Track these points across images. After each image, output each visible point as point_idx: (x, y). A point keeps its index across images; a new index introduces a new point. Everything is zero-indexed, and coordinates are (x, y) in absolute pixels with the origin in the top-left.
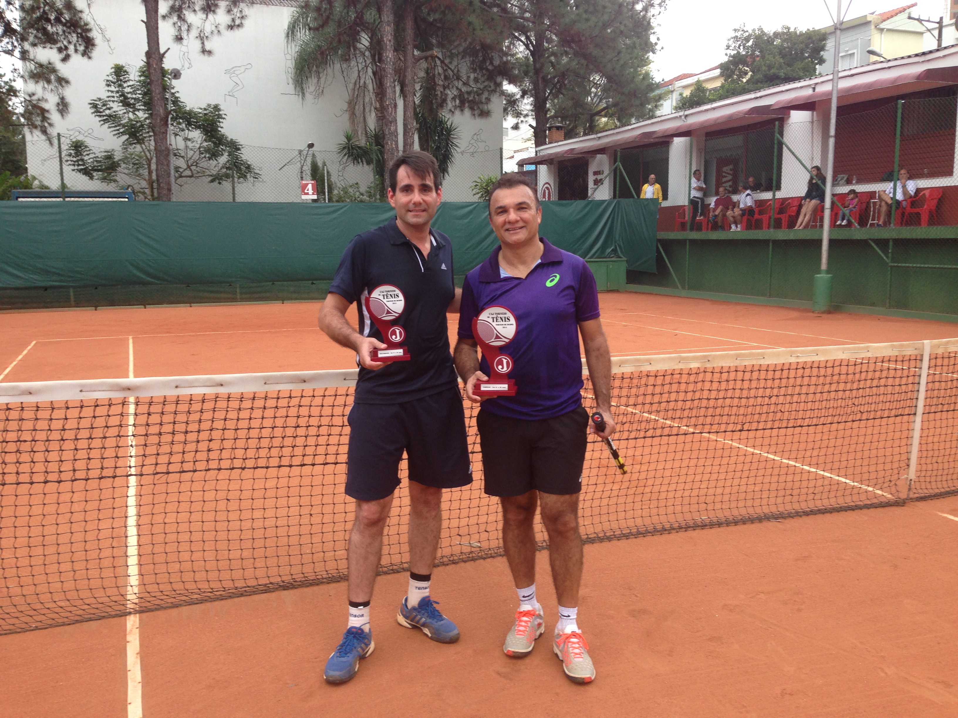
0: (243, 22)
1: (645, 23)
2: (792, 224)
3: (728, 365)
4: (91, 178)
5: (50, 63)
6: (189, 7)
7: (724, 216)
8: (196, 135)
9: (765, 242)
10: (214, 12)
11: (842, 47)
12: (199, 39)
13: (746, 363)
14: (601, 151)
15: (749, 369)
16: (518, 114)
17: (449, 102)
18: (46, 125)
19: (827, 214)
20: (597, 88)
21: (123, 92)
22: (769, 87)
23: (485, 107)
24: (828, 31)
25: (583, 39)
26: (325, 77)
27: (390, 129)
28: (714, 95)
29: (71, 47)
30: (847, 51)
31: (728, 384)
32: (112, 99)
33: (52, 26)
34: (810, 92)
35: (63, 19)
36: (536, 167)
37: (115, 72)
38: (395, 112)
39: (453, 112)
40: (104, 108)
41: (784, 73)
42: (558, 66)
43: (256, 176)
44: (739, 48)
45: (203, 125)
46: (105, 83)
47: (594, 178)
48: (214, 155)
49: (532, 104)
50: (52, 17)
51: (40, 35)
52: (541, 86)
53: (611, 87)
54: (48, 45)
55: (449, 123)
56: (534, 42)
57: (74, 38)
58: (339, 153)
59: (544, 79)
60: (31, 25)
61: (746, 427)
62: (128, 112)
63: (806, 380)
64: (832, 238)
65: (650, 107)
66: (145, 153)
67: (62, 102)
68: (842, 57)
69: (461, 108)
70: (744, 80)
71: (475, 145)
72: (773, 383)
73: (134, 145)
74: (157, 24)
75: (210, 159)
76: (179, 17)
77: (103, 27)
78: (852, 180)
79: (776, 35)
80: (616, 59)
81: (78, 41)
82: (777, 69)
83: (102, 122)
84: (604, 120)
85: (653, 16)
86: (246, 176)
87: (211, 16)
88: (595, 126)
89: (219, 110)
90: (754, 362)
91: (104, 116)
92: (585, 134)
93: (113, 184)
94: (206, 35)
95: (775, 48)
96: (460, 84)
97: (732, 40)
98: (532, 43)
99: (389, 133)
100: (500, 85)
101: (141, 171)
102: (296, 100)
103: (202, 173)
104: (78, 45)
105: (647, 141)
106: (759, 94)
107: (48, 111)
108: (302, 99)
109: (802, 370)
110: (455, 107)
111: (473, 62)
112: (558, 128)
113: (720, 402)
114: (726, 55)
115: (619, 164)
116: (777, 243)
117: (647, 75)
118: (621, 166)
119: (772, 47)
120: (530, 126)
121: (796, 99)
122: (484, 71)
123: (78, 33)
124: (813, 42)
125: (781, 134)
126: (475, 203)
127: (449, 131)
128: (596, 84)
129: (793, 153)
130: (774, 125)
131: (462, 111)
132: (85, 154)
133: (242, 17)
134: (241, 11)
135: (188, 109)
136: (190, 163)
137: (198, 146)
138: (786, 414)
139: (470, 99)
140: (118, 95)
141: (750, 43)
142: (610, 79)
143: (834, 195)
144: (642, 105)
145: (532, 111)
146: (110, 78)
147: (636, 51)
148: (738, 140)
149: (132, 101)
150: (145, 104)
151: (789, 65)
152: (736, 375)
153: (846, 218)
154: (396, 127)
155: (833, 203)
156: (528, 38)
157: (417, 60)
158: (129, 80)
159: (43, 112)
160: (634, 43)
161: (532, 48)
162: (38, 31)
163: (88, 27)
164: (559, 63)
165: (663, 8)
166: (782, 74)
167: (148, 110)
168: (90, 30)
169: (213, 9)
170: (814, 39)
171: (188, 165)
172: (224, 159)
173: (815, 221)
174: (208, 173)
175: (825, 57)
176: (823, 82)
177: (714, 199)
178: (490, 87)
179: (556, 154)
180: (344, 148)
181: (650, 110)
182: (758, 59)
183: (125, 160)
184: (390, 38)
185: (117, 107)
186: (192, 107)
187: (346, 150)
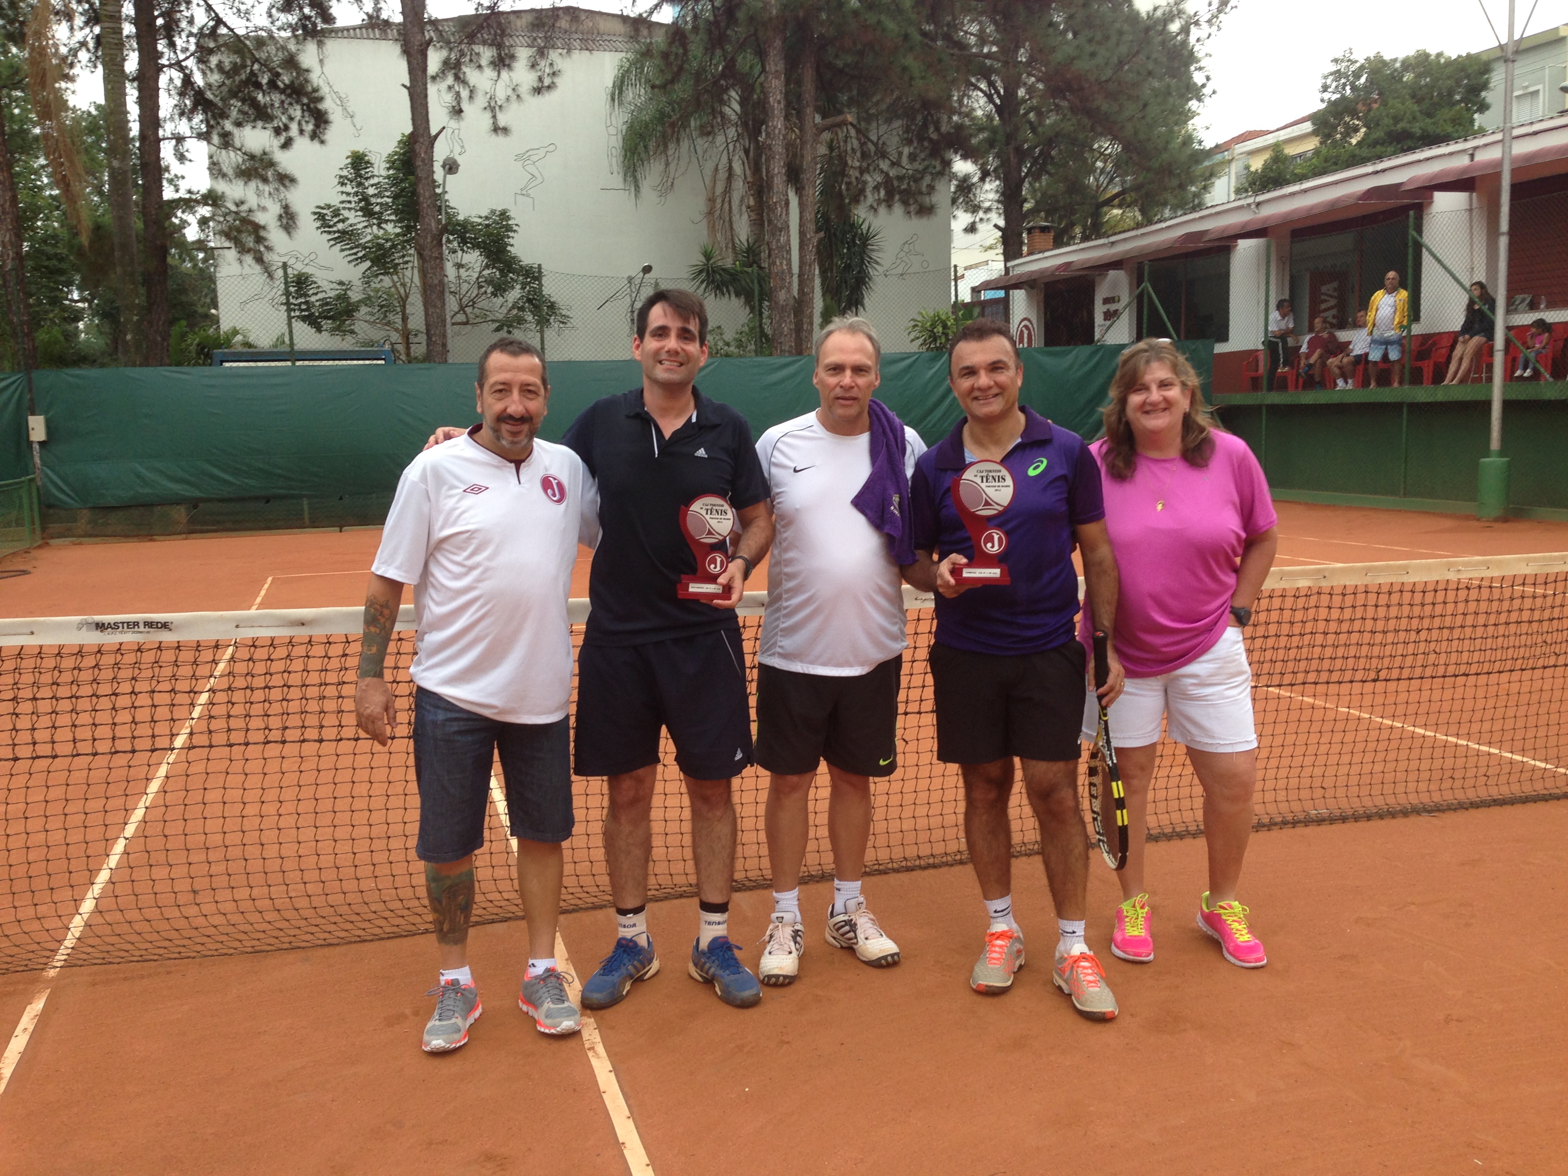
0: (556, 80)
1: (1186, 53)
2: (1439, 376)
3: (1353, 583)
4: (319, 330)
5: (265, 153)
6: (471, 60)
7: (1324, 365)
8: (474, 258)
9: (1397, 407)
10: (509, 66)
11: (1517, 82)
12: (489, 111)
13: (1381, 580)
14: (1117, 264)
15: (1385, 589)
16: (974, 208)
17: (868, 193)
18: (262, 249)
19: (1499, 359)
20: (1105, 162)
21: (363, 193)
22: (1395, 154)
23: (927, 200)
24: (1492, 57)
25: (1086, 85)
26: (675, 161)
27: (779, 240)
28: (1303, 168)
29: (294, 128)
30: (1527, 87)
31: (1354, 612)
32: (348, 205)
33: (264, 95)
34: (1465, 161)
35: (280, 83)
36: (1007, 295)
37: (352, 164)
38: (787, 214)
39: (876, 210)
40: (336, 220)
41: (1421, 129)
42: (1040, 129)
43: (564, 320)
44: (1344, 89)
45: (483, 241)
46: (337, 180)
47: (1105, 308)
48: (500, 289)
49: (997, 191)
50: (264, 81)
51: (246, 108)
52: (1014, 160)
53: (1131, 158)
54: (260, 124)
55: (865, 227)
56: (1002, 92)
57: (297, 112)
58: (693, 279)
59: (1018, 150)
60: (233, 94)
61: (1383, 675)
62: (371, 226)
63: (1472, 606)
64: (1509, 397)
65: (1193, 189)
66: (397, 288)
67: (286, 213)
68: (1518, 97)
69: (888, 202)
70: (1354, 141)
71: (905, 259)
72: (1422, 609)
73: (381, 277)
74: (426, 89)
75: (494, 294)
76: (457, 78)
77: (343, 96)
78: (1539, 304)
79: (1407, 64)
80: (1139, 115)
81: (303, 117)
82: (1409, 122)
83: (332, 242)
84: (1117, 212)
85: (1198, 40)
86: (548, 320)
87: (504, 74)
88: (1102, 224)
89: (508, 218)
90: (1393, 579)
91: (335, 232)
92: (1085, 238)
93: (349, 338)
94: (499, 103)
95: (1404, 88)
96: (884, 165)
97: (1331, 78)
98: (998, 92)
99: (778, 247)
100: (948, 164)
101: (391, 316)
102: (625, 198)
103: (484, 318)
104: (303, 123)
105: (1191, 246)
106: (1380, 166)
107: (264, 228)
108: (636, 196)
109: (1466, 591)
110: (879, 202)
111: (907, 130)
112: (1043, 230)
113: (1343, 637)
114: (1322, 100)
115: (1147, 285)
116: (1416, 408)
117: (1189, 140)
118: (1150, 289)
119: (1399, 86)
120: (996, 226)
121: (1442, 173)
122: (926, 144)
123: (303, 105)
124: (1468, 77)
125: (1419, 229)
126: (915, 353)
127: (865, 239)
128: (1102, 154)
129: (1439, 261)
130: (1408, 216)
131: (890, 207)
132: (311, 292)
133: (554, 74)
134: (551, 64)
135: (461, 218)
136: (465, 301)
137: (476, 275)
138: (1443, 656)
139: (903, 187)
140: (356, 199)
141: (1363, 80)
142: (1127, 148)
143: (1509, 328)
144: (1182, 187)
145: (998, 201)
146: (345, 173)
147: (1171, 100)
148: (1345, 241)
149: (377, 209)
150: (396, 213)
151: (1429, 115)
152: (1366, 597)
153: (1531, 365)
154: (789, 237)
155: (1508, 343)
156: (991, 84)
157: (821, 130)
158: (373, 176)
159: (257, 230)
160: (1169, 86)
161: (998, 101)
162: (243, 103)
163: (316, 95)
164: (1041, 123)
165: (1215, 28)
166: (1416, 129)
167: (399, 221)
168: (321, 99)
169: (507, 62)
170: (1470, 71)
171: (461, 305)
172: (515, 294)
173: (1479, 370)
174: (491, 317)
175: (1489, 100)
176: (1486, 145)
177: (1308, 338)
178: (935, 167)
179: (1042, 272)
180: (701, 272)
181: (1196, 195)
182: (1375, 106)
183: (367, 301)
184: (779, 97)
185: (355, 218)
186: (467, 215)
187: (704, 274)
